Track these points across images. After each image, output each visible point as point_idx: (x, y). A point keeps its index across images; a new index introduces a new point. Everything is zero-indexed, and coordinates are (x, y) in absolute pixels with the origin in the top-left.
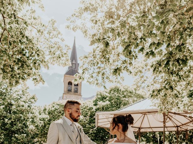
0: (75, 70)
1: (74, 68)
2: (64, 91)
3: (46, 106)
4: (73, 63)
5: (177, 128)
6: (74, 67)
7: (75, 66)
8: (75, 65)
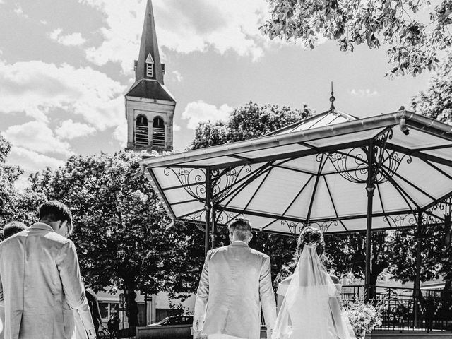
0: (152, 82)
1: (152, 76)
2: (128, 143)
3: (48, 169)
4: (148, 62)
5: (417, 217)
6: (150, 74)
7: (152, 73)
8: (152, 70)
